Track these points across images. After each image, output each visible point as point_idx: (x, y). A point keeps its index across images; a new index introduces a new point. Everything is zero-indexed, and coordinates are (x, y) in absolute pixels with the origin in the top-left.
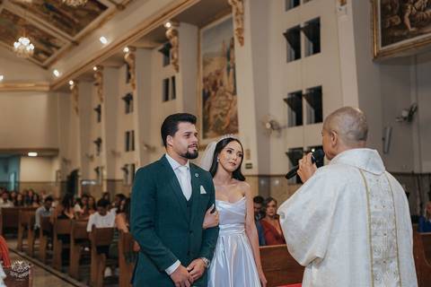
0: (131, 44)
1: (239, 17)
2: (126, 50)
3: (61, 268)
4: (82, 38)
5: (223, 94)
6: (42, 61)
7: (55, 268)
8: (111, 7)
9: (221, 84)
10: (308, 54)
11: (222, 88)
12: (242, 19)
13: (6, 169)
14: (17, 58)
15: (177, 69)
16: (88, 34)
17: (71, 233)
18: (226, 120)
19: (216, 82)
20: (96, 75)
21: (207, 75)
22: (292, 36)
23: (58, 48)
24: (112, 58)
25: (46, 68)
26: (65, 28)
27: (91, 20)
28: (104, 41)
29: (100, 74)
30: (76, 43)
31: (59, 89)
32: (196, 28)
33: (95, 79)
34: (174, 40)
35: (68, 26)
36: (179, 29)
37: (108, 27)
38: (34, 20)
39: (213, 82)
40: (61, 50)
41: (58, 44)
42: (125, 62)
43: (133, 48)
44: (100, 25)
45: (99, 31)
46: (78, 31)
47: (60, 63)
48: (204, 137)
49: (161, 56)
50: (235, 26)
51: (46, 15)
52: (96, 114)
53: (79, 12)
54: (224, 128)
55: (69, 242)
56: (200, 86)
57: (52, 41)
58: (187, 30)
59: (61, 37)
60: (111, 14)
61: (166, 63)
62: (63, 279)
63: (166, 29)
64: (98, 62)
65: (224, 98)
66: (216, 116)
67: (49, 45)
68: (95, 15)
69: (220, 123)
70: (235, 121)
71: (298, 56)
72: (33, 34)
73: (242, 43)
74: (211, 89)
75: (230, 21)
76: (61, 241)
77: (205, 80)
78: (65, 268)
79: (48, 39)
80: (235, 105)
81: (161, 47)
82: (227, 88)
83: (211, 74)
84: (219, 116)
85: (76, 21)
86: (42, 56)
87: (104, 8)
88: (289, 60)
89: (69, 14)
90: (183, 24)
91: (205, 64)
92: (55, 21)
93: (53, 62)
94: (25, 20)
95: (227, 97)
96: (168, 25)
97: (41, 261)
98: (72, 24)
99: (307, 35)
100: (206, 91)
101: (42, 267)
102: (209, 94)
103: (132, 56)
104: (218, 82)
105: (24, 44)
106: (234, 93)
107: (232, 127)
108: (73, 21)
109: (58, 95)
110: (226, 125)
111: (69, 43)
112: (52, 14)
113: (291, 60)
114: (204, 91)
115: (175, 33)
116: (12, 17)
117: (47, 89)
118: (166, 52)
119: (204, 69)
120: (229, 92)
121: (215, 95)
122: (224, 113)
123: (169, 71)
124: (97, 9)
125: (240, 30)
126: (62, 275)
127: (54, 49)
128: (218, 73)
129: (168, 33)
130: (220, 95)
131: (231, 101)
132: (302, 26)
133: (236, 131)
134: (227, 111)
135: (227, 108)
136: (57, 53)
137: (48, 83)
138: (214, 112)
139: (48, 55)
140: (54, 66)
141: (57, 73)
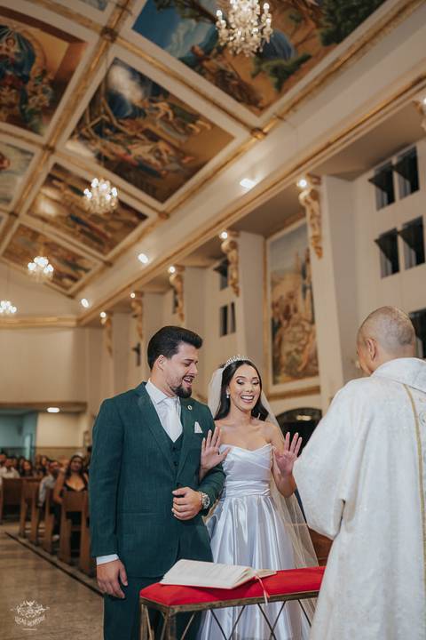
0: (176, 262)
1: (315, 220)
2: (172, 269)
3: (69, 559)
4: (118, 256)
5: (297, 324)
6: (67, 288)
7: (61, 560)
8: (152, 216)
9: (296, 310)
10: (410, 266)
11: (295, 316)
12: (319, 224)
13: (20, 430)
14: (31, 284)
15: (237, 292)
16: (124, 251)
17: (83, 510)
18: (303, 358)
19: (288, 308)
20: (134, 305)
21: (276, 299)
22: (387, 243)
23: (87, 271)
24: (154, 282)
25: (72, 297)
26: (96, 244)
27: (127, 233)
28: (144, 259)
29: (139, 302)
30: (109, 264)
31: (88, 324)
32: (260, 239)
33: (133, 309)
34: (232, 255)
35: (100, 242)
36: (239, 241)
37: (149, 241)
38: (57, 236)
39: (284, 308)
40: (89, 274)
41: (87, 266)
42: (171, 287)
43: (180, 268)
44: (139, 239)
45: (138, 247)
46: (112, 247)
47: (88, 290)
48: (275, 382)
49: (217, 276)
50: (310, 233)
51: (72, 230)
52: (134, 354)
53: (112, 224)
54: (300, 369)
55: (80, 523)
56: (268, 314)
57: (79, 262)
58: (249, 241)
59: (91, 257)
60: (152, 225)
61: (224, 285)
62: (71, 575)
63: (221, 241)
64: (136, 287)
65: (300, 329)
66: (289, 354)
67: (75, 267)
68: (133, 226)
69: (295, 363)
70: (314, 359)
71: (395, 269)
72: (56, 254)
73: (320, 255)
74: (282, 317)
75: (304, 227)
76: (70, 521)
77: (274, 305)
78: (75, 560)
79: (74, 260)
80: (314, 337)
81: (217, 264)
82: (303, 316)
83: (281, 297)
84: (294, 354)
85: (109, 235)
86: (67, 282)
87: (142, 217)
88: (385, 274)
89: (100, 227)
90: (243, 234)
91: (274, 284)
92: (82, 236)
93: (81, 288)
94: (45, 236)
95: (303, 327)
96: (224, 235)
97: (46, 550)
98: (104, 240)
99: (406, 240)
100: (276, 320)
101: (46, 559)
102: (280, 323)
103: (179, 278)
104: (292, 307)
105: (41, 266)
106: (312, 322)
107: (311, 367)
108: (104, 236)
109: (87, 331)
110: (303, 365)
111: (100, 264)
112: (79, 227)
113: (387, 275)
114: (273, 320)
115: (234, 245)
116: (30, 234)
117: (73, 324)
118: (223, 271)
119: (272, 291)
120: (306, 320)
121: (288, 324)
122: (300, 348)
123: (227, 296)
124: (135, 219)
125: (317, 238)
126: (70, 569)
127: (82, 272)
128: (291, 296)
129: (225, 246)
130: (293, 326)
131: (309, 333)
132: (400, 228)
133: (316, 373)
134: (304, 346)
135: (303, 342)
136: (85, 277)
137: (74, 317)
138: (287, 348)
139: (75, 280)
140: (82, 294)
141: (85, 303)
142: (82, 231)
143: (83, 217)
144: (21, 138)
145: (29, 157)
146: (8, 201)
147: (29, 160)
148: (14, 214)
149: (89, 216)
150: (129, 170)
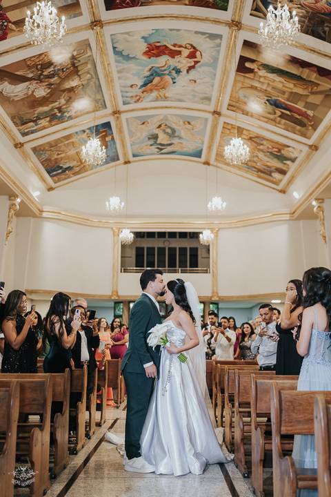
4: (322, 137)
6: (277, 183)
23: (293, 160)
25: (283, 191)
26: (298, 127)
30: (314, 148)
31: (304, 215)
35: (302, 124)
40: (297, 162)
41: (293, 156)
47: (298, 182)
53: (312, 99)
57: (285, 152)
59: (295, 143)
67: (282, 158)
72: (261, 147)
79: (279, 151)
85: (310, 113)
86: (277, 176)
89: (300, 106)
93: (290, 182)
94: (248, 131)
98: (305, 121)
108: (305, 115)
109: (301, 223)
111: (306, 149)
117: (287, 217)
127: (288, 162)
136: (292, 167)
137: (287, 211)
139: (283, 172)
140: (292, 187)
141: (297, 195)
142: (282, 116)
143: (281, 99)
144: (206, 20)
145: (218, 41)
146: (208, 99)
147: (219, 45)
148: (217, 113)
149: (286, 96)
150: (322, 22)
